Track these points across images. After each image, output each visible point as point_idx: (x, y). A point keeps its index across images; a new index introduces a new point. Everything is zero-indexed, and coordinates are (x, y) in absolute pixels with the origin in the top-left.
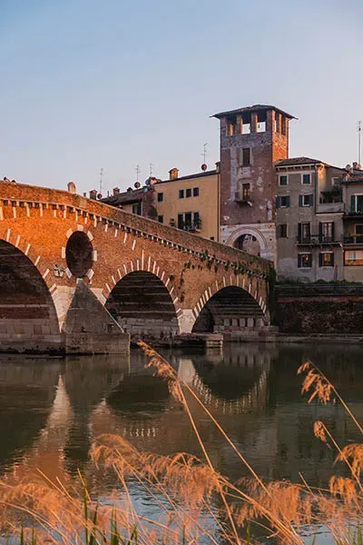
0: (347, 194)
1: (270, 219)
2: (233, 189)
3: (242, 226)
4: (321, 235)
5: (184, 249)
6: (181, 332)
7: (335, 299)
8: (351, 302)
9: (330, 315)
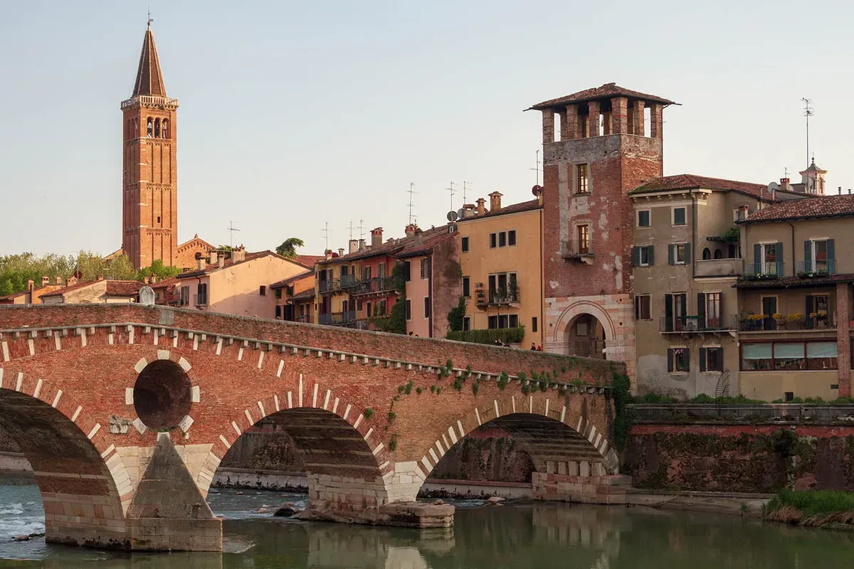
0: (746, 242)
1: (619, 286)
2: (563, 234)
3: (578, 298)
4: (701, 316)
5: (394, 363)
6: (391, 499)
7: (720, 430)
8: (745, 436)
9: (712, 459)
